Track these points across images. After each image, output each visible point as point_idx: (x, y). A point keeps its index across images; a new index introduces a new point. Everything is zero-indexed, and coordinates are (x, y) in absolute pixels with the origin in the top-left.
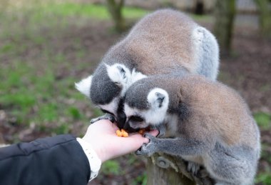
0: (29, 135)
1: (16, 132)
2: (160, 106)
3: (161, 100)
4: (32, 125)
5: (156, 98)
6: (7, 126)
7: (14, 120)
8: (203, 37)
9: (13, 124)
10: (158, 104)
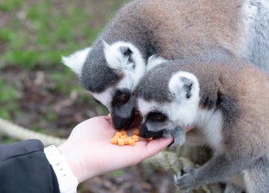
0: (68, 107)
1: (53, 102)
2: (188, 96)
3: (189, 87)
4: (74, 94)
5: (181, 84)
6: (44, 93)
7: (53, 85)
8: (255, 13)
9: (51, 91)
10: (184, 94)
